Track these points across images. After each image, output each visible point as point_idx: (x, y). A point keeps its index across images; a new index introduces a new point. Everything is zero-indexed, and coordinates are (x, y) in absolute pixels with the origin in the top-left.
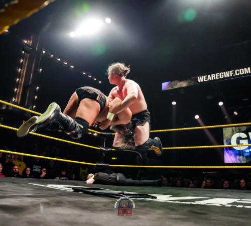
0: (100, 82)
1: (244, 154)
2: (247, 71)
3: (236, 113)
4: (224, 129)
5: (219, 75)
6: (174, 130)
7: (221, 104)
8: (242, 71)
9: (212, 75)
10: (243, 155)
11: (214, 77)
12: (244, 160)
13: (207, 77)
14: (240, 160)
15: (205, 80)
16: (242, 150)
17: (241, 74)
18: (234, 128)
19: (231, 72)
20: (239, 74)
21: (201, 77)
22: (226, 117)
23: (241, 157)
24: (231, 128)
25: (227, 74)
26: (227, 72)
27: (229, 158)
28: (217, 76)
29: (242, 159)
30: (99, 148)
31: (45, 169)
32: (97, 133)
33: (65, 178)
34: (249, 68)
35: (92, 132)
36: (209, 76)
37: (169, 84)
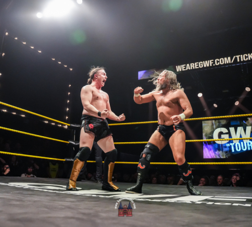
0: (71, 69)
1: (224, 149)
2: (227, 60)
3: (215, 105)
4: (203, 122)
5: (198, 64)
6: (150, 122)
7: (200, 95)
8: (222, 60)
9: (191, 64)
10: (222, 151)
11: (193, 66)
12: (223, 156)
13: (186, 66)
14: (219, 155)
15: (183, 70)
16: (222, 145)
17: (221, 63)
18: (214, 121)
19: (211, 61)
20: (219, 63)
21: (179, 66)
22: (206, 109)
23: (221, 152)
24: (210, 122)
25: (207, 64)
26: (206, 62)
27: (208, 153)
28: (196, 65)
29: (221, 154)
30: (68, 142)
31: (7, 166)
32: (68, 126)
33: (32, 175)
34: (229, 58)
35: (62, 125)
36: (188, 65)
37: (145, 73)
